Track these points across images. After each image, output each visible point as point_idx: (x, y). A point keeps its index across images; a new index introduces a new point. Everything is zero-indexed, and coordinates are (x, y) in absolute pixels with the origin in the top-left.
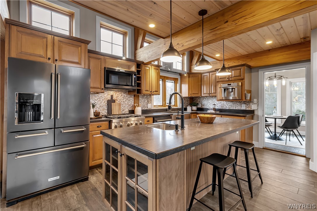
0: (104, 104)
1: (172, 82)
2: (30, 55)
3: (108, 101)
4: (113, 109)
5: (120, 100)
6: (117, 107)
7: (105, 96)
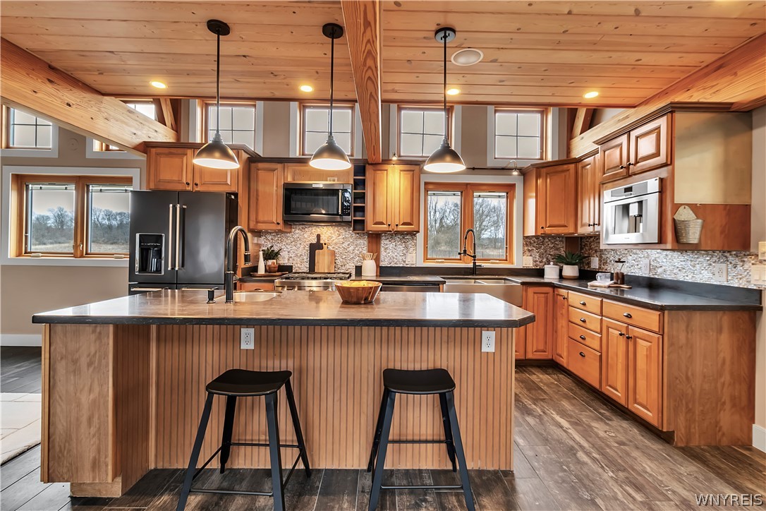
0: (304, 252)
1: (499, 196)
2: (169, 182)
3: (312, 245)
4: (318, 262)
5: (336, 244)
6: (326, 257)
7: (306, 236)
